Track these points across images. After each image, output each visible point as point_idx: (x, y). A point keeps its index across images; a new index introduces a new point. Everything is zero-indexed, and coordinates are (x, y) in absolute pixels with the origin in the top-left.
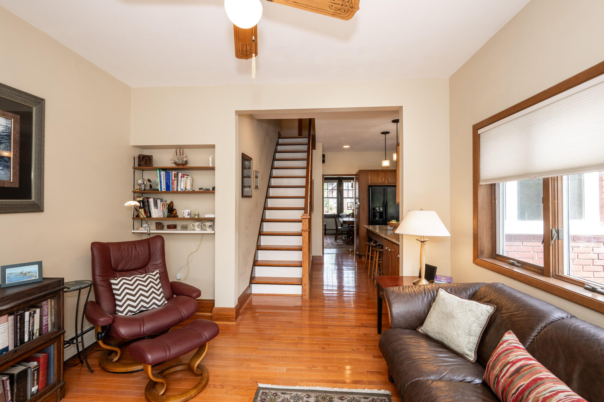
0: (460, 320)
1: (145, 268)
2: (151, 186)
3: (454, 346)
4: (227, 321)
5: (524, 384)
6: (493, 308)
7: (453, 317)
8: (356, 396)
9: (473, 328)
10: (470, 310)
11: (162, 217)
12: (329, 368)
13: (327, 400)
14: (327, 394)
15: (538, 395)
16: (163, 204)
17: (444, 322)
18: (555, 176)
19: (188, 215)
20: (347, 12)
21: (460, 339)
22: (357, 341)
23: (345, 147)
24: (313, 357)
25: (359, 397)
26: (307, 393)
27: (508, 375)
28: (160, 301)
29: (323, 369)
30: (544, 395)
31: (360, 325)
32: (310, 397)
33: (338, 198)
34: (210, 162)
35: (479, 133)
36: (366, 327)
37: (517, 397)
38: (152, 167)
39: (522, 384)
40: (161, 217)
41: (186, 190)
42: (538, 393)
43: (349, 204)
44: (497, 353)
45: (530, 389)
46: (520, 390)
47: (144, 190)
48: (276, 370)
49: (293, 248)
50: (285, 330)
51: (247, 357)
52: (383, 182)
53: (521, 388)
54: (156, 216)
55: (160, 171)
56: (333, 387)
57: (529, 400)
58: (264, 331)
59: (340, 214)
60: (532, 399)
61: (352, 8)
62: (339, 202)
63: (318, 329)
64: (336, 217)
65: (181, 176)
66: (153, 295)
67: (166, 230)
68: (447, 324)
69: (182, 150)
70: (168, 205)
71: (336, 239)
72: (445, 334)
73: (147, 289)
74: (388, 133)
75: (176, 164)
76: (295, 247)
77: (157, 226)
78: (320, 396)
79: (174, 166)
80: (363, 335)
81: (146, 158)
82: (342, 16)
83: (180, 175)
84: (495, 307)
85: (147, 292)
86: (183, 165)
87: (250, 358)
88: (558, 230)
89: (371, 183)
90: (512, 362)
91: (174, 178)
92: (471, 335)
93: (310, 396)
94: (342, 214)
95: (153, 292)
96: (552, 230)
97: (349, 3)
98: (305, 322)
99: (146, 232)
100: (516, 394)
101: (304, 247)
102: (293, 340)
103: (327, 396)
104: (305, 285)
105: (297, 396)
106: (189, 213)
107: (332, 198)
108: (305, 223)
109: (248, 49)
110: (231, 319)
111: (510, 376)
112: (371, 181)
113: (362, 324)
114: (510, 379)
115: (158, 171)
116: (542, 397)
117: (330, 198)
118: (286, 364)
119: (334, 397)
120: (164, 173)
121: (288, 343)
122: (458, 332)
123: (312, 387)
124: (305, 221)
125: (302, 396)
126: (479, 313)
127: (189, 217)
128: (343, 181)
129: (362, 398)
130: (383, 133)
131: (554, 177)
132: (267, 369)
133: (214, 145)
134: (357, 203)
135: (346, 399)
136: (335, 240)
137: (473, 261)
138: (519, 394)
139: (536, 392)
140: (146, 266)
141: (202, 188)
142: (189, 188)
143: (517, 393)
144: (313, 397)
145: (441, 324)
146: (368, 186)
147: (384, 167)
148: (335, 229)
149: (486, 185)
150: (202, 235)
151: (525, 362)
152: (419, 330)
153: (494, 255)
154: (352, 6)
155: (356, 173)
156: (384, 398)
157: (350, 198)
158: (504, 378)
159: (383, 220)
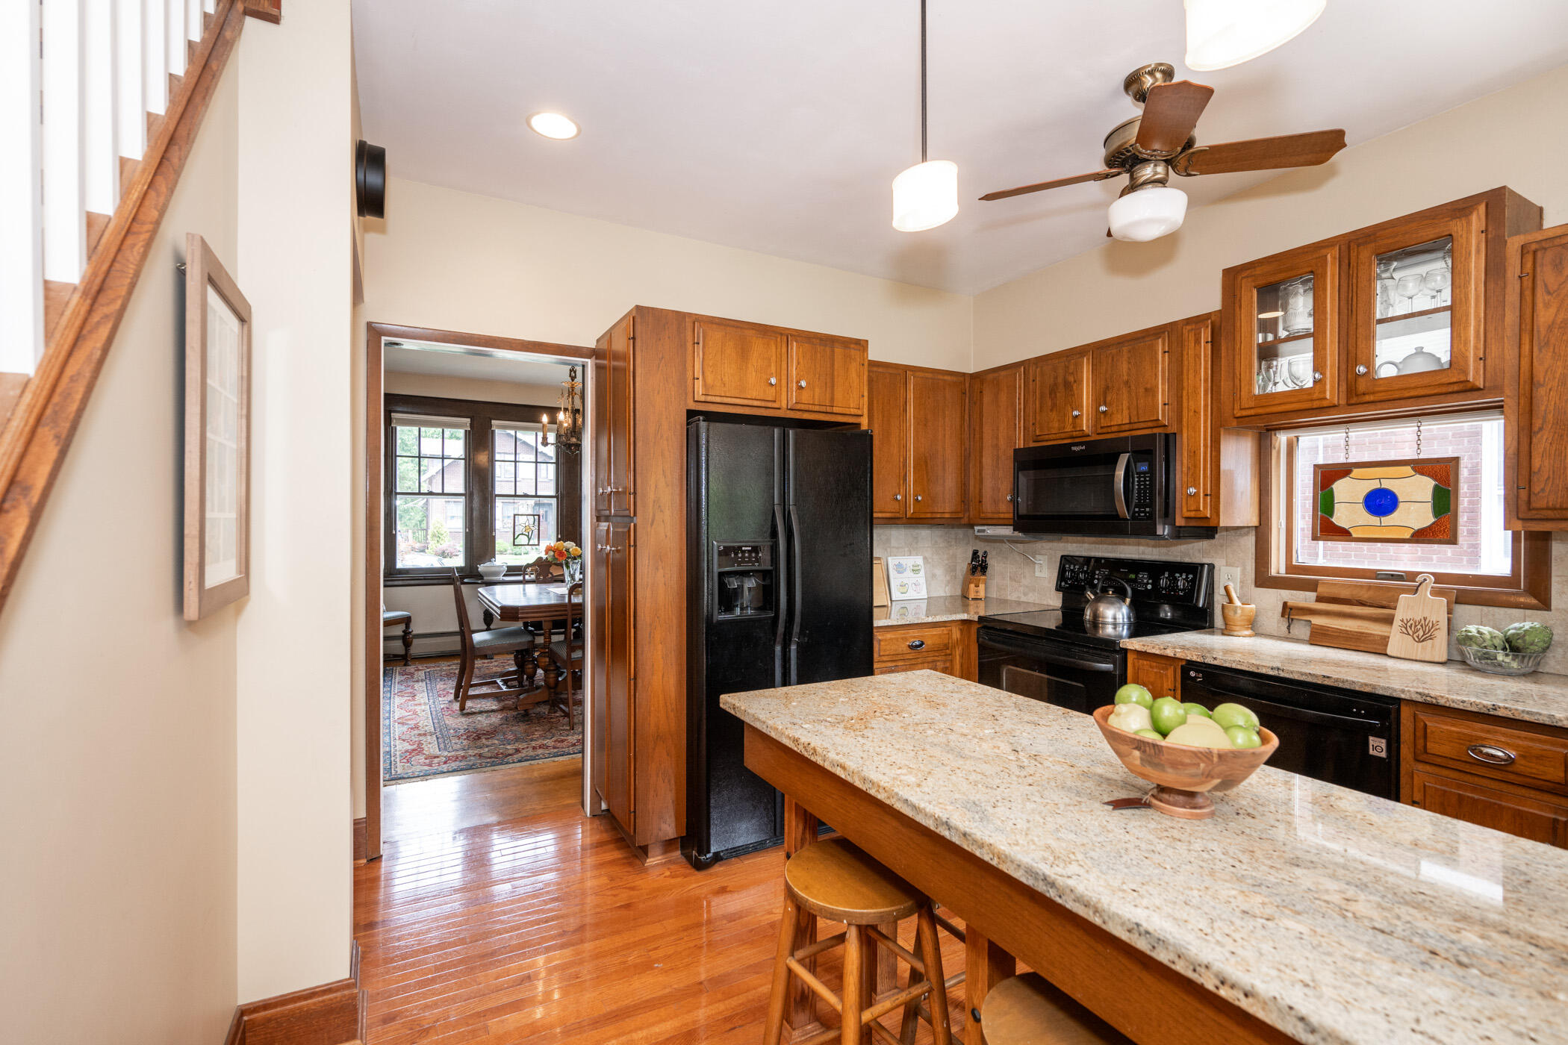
33: (469, 495)
43: (521, 520)
59: (481, 568)
62: (475, 514)
64: (462, 578)
71: (461, 694)
89: (703, 399)
94: (488, 564)
107: (443, 494)
112: (705, 385)
117: (431, 493)
128: (493, 421)
136: (456, 696)
146: (691, 414)
148: (457, 629)
155: (598, 341)
157: (526, 496)
159: (775, 620)
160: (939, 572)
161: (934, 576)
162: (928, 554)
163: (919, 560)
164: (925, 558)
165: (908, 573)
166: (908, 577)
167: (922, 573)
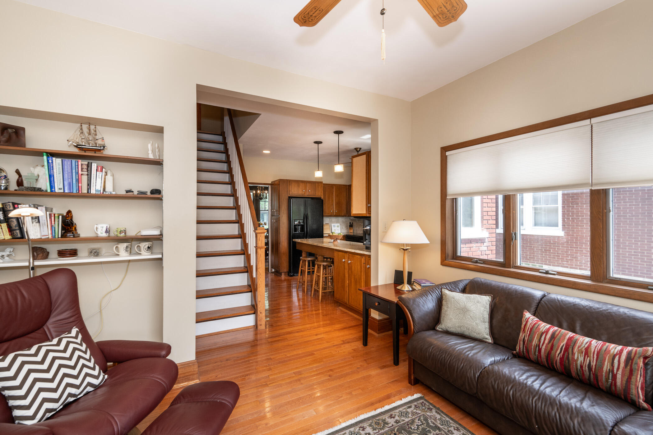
0: (474, 311)
1: (42, 329)
2: (20, 183)
3: (475, 334)
4: (185, 382)
5: (564, 345)
6: (491, 297)
7: (468, 310)
8: (401, 409)
9: (485, 316)
10: (478, 302)
11: (50, 237)
12: (354, 393)
13: (382, 424)
14: (376, 419)
15: (580, 348)
16: (53, 215)
17: (462, 316)
18: (514, 193)
19: (106, 232)
20: (446, 19)
21: (479, 327)
22: (352, 359)
23: (265, 152)
24: (329, 388)
25: (404, 409)
26: (359, 426)
27: (546, 342)
28: (97, 377)
29: (348, 396)
30: (584, 346)
31: (342, 342)
32: (365, 429)
34: (150, 152)
35: (446, 155)
36: (348, 342)
37: (564, 354)
38: (25, 146)
39: (562, 344)
40: (48, 237)
41: (106, 192)
42: (579, 347)
44: (529, 328)
45: (571, 347)
46: (563, 349)
47: (6, 189)
48: (304, 417)
49: (234, 271)
50: (270, 369)
51: (255, 416)
52: (304, 193)
53: (564, 348)
54: (37, 236)
55: (48, 157)
56: (375, 410)
57: (575, 354)
58: (246, 379)
60: (577, 352)
61: (453, 17)
63: (307, 358)
65: (97, 170)
66: (85, 370)
67: (55, 259)
68: (465, 317)
69: (92, 127)
70: (63, 216)
72: (466, 326)
73: (72, 363)
74: (321, 143)
75: (78, 147)
76: (233, 270)
77: (35, 254)
78: (372, 423)
79: (76, 151)
80: (353, 351)
81: (10, 130)
82: (440, 21)
83: (94, 166)
84: (492, 296)
85: (74, 368)
86: (95, 151)
87: (260, 415)
88: (515, 233)
89: (292, 194)
90: (545, 332)
91: (82, 171)
92: (485, 322)
93: (363, 427)
95: (84, 366)
96: (512, 233)
97: (454, 12)
98: (286, 355)
99: (27, 264)
100: (562, 354)
101: (260, 268)
102: (291, 377)
103: (379, 420)
104: (261, 313)
105: (352, 433)
106: (108, 230)
108: (260, 238)
109: (314, 15)
110: (191, 377)
111: (549, 342)
112: (292, 192)
113: (343, 341)
114: (550, 344)
115: (45, 157)
116: (584, 349)
118: (308, 406)
119: (385, 418)
120: (59, 162)
121: (290, 383)
122: (476, 322)
123: (356, 418)
124: (261, 236)
125: (357, 431)
126: (484, 303)
127: (104, 235)
129: (407, 408)
130: (316, 142)
131: (513, 195)
132: (292, 419)
133: (162, 128)
134: (274, 216)
135: (395, 415)
137: (441, 263)
138: (564, 352)
139: (577, 347)
140: (43, 325)
141: (130, 190)
142: (109, 189)
143: (562, 352)
144: (368, 427)
145: (460, 318)
146: (289, 197)
147: (316, 178)
149: (450, 199)
150: (127, 264)
151: (553, 329)
152: (437, 328)
153: (455, 256)
154: (454, 15)
155: (272, 182)
156: (421, 401)
158: (545, 345)
159: (304, 233)
160: (344, 227)
161: (342, 228)
162: (341, 223)
163: (339, 224)
164: (340, 224)
165: (336, 227)
166: (336, 228)
167: (339, 227)
